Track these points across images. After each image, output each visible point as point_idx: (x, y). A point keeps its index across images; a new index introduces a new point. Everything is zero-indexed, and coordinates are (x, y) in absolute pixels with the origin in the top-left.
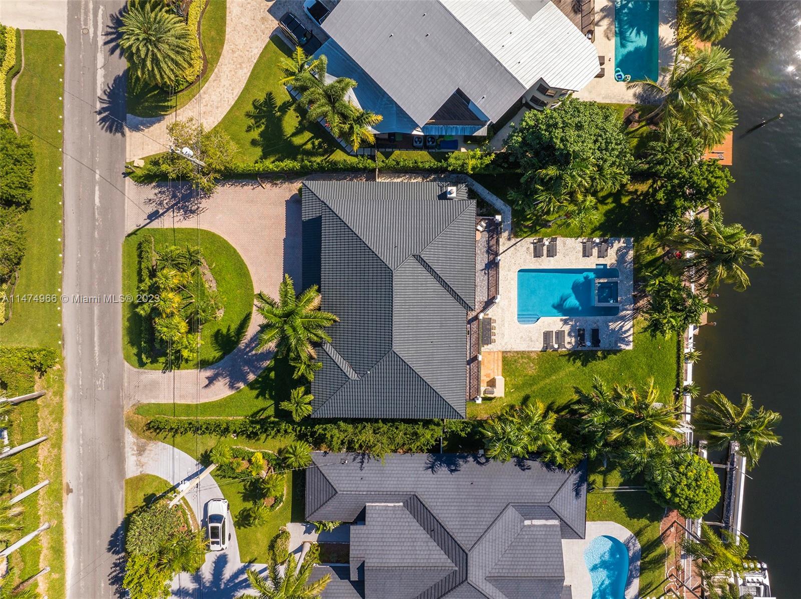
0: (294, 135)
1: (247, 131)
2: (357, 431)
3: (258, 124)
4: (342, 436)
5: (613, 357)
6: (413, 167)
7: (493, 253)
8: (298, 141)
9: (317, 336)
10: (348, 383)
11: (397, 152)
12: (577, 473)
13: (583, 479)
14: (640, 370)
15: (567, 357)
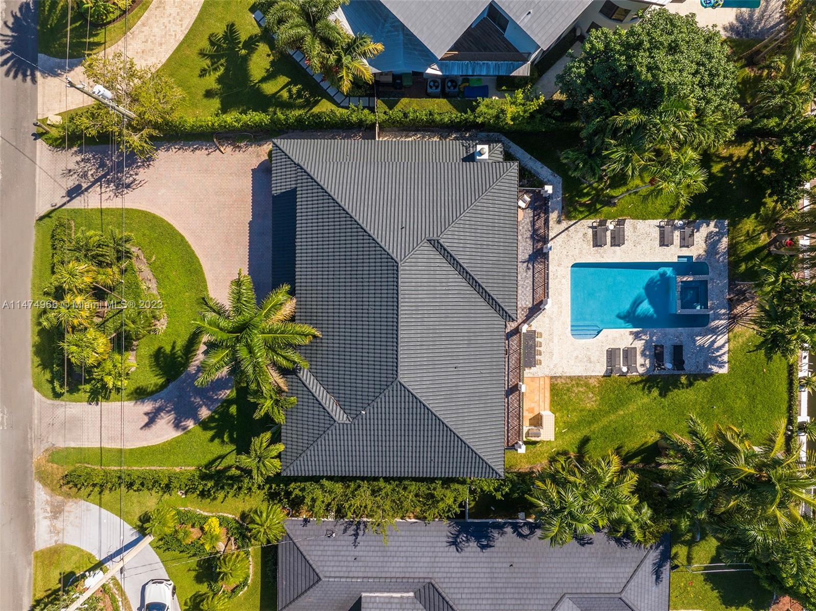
0: (264, 80)
1: (200, 76)
2: (349, 491)
3: (215, 66)
4: (328, 499)
5: (701, 384)
6: (427, 122)
7: (540, 239)
8: (269, 88)
9: (288, 360)
10: (333, 428)
11: (405, 101)
12: (657, 548)
13: (666, 556)
14: (738, 401)
15: (641, 386)
